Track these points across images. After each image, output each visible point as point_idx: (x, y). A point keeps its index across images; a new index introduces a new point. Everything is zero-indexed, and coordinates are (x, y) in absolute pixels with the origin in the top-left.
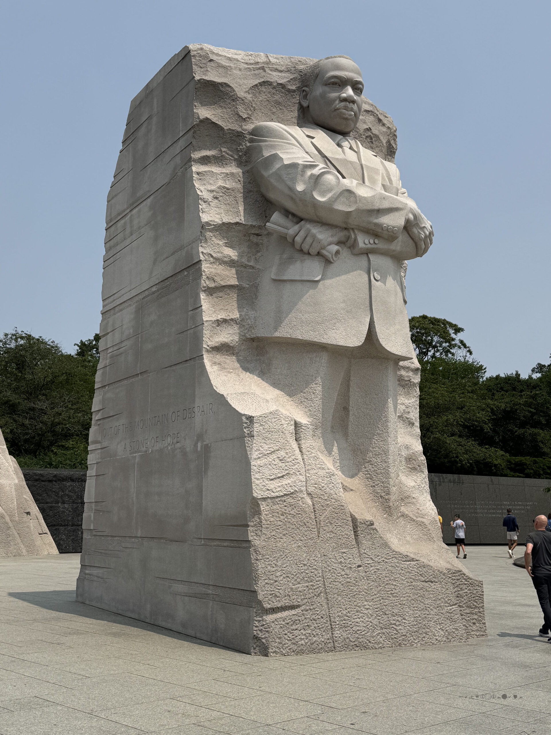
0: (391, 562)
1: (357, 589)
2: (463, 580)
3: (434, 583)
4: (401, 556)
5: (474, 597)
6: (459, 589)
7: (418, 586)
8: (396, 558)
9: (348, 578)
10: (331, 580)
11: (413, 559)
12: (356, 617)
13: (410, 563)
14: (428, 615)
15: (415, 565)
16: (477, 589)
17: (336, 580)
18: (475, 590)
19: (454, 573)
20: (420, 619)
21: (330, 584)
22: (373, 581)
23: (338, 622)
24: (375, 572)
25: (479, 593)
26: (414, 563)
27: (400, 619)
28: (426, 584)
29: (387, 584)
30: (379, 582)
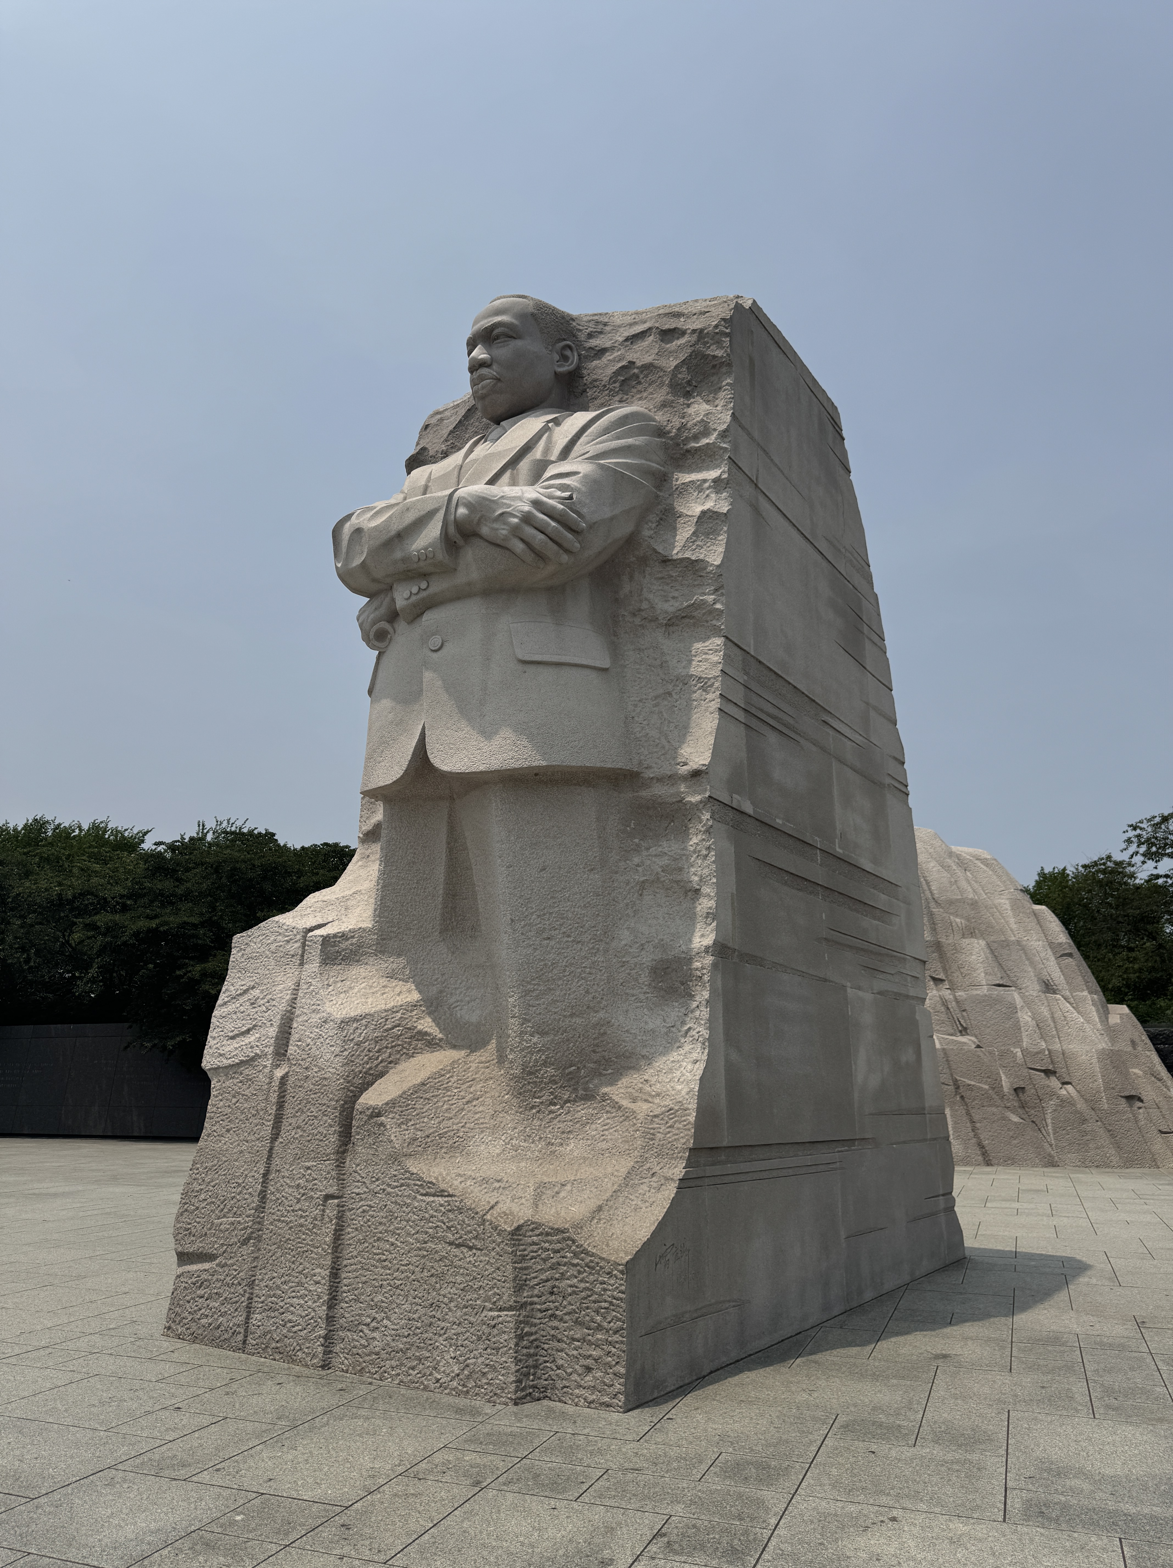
0: (397, 1195)
1: (311, 1241)
2: (568, 1254)
3: (474, 1251)
4: (419, 1183)
5: (595, 1302)
6: (557, 1276)
7: (436, 1252)
8: (408, 1185)
9: (301, 1217)
10: (275, 1217)
11: (443, 1191)
12: (294, 1294)
13: (431, 1199)
14: (439, 1320)
15: (441, 1205)
16: (603, 1283)
17: (282, 1219)
18: (601, 1283)
19: (548, 1234)
20: (419, 1325)
21: (271, 1224)
22: (356, 1229)
23: (263, 1298)
24: (364, 1211)
25: (609, 1293)
26: (441, 1200)
27: (379, 1316)
28: (456, 1251)
29: (379, 1239)
30: (366, 1232)
